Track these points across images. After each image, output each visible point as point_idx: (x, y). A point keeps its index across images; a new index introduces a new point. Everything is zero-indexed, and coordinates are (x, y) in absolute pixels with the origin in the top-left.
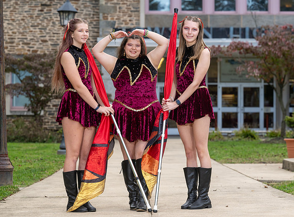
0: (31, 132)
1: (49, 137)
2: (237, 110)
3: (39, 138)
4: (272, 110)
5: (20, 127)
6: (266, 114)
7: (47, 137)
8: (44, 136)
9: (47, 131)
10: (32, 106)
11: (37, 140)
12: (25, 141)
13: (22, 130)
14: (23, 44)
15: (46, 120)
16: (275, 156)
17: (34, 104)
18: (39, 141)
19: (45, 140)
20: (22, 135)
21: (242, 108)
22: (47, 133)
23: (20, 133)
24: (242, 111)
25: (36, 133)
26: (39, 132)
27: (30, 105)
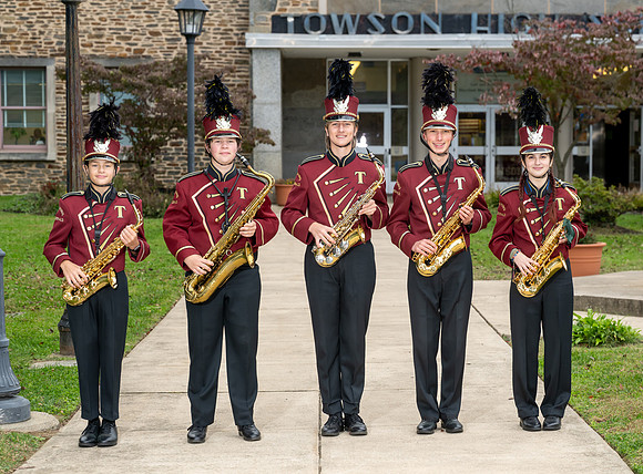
2: (485, 151)
3: (147, 207)
7: (161, 206)
8: (157, 204)
9: (161, 195)
10: (135, 151)
14: (117, 38)
15: (160, 169)
17: (138, 147)
18: (149, 213)
19: (158, 210)
21: (492, 148)
22: (162, 199)
24: (493, 153)
26: (147, 198)
27: (132, 149)
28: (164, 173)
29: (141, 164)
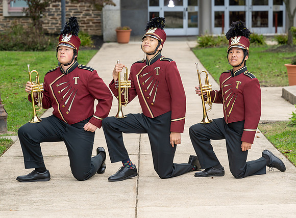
0: (30, 39)
1: (49, 44)
2: (245, 8)
3: (38, 45)
4: (282, 8)
5: (18, 34)
6: (274, 13)
7: (46, 44)
8: (44, 42)
9: (46, 37)
10: (30, 10)
11: (36, 46)
12: (24, 49)
13: (20, 37)
15: (46, 21)
16: (278, 76)
17: (32, 8)
18: (39, 48)
19: (45, 46)
20: (20, 42)
21: (250, 7)
22: (47, 39)
23: (18, 40)
24: (251, 10)
25: (35, 40)
26: (38, 39)
27: (28, 9)
28: (48, 23)
29: (34, 18)
